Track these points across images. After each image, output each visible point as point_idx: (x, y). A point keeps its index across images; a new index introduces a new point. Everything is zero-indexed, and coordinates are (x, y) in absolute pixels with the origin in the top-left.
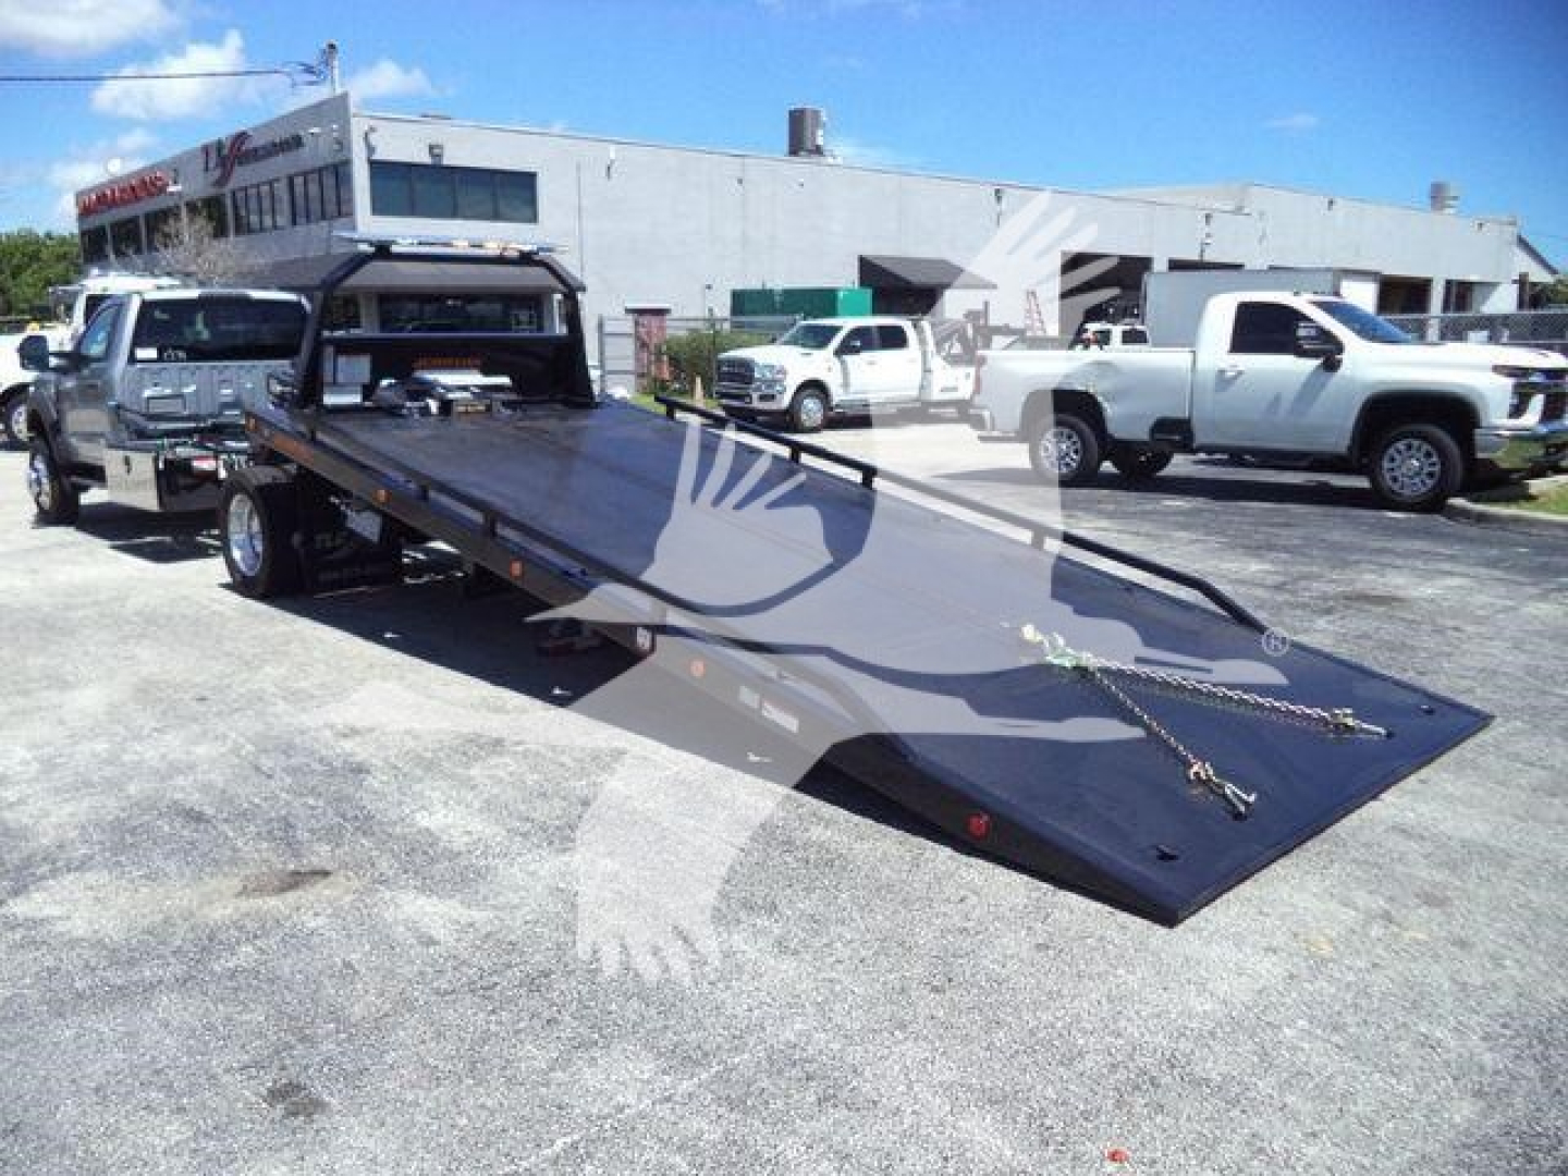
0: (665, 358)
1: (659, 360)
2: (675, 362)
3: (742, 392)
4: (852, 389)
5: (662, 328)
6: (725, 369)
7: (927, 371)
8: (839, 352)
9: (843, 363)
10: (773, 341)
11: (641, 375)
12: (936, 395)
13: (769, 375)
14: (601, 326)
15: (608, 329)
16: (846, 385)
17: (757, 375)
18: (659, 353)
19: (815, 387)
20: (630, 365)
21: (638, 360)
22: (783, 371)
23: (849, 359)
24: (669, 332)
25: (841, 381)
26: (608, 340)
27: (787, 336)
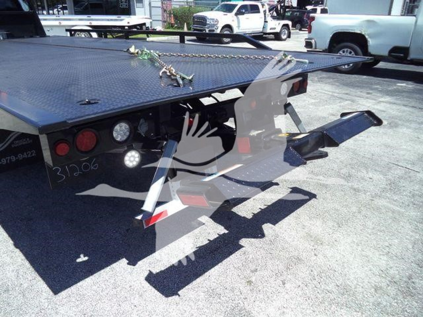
0: (172, 15)
1: (170, 16)
2: (176, 17)
3: (202, 29)
4: (240, 28)
5: (171, 5)
6: (196, 20)
7: (266, 22)
8: (236, 14)
9: (238, 18)
10: (212, 10)
11: (164, 22)
12: (269, 31)
13: (212, 23)
14: (150, 4)
15: (152, 5)
16: (239, 27)
17: (208, 23)
18: (170, 14)
19: (228, 27)
20: (160, 18)
21: (163, 16)
22: (217, 21)
23: (240, 17)
24: (173, 6)
25: (237, 25)
26: (153, 9)
27: (217, 8)
